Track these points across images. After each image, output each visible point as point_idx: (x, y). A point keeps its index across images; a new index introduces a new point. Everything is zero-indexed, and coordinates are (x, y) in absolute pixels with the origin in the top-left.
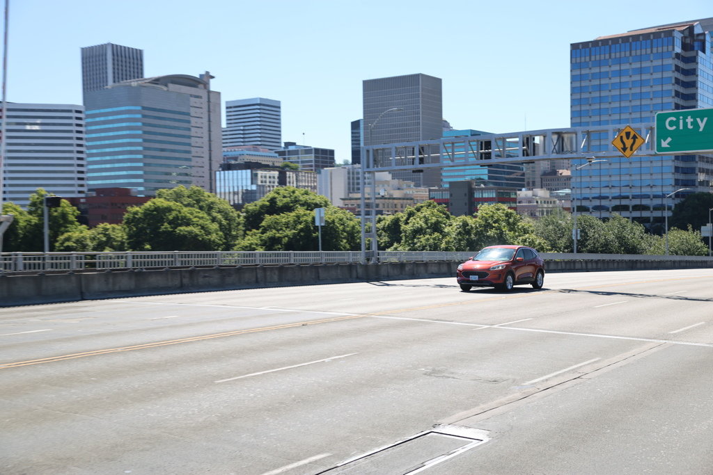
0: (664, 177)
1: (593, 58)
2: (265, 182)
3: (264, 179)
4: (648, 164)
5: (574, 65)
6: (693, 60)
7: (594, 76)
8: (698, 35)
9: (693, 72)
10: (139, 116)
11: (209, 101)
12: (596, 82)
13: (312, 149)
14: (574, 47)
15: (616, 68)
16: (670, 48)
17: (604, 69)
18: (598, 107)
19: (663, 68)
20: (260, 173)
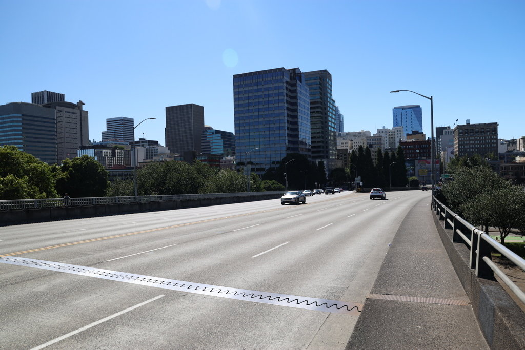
0: (281, 145)
1: (244, 82)
2: (107, 155)
3: (106, 154)
4: (273, 139)
5: (235, 87)
6: (295, 85)
7: (245, 92)
8: (298, 74)
9: (295, 91)
10: (20, 119)
11: (81, 115)
12: (246, 95)
13: (146, 141)
14: (235, 77)
15: (256, 87)
16: (282, 77)
17: (250, 88)
18: (247, 108)
19: (278, 88)
20: (103, 151)
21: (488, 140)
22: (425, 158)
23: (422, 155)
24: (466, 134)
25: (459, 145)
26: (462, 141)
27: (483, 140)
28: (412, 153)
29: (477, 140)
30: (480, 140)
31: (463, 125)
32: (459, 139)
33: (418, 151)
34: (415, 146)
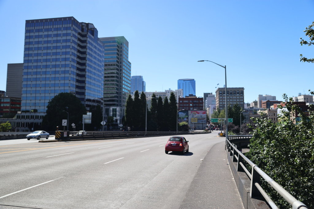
21: (238, 99)
22: (196, 109)
23: (194, 107)
24: (224, 95)
25: (219, 102)
26: (221, 99)
27: (235, 99)
28: (187, 106)
29: (231, 99)
30: (233, 99)
31: (222, 88)
32: (219, 98)
33: (191, 105)
34: (189, 102)
